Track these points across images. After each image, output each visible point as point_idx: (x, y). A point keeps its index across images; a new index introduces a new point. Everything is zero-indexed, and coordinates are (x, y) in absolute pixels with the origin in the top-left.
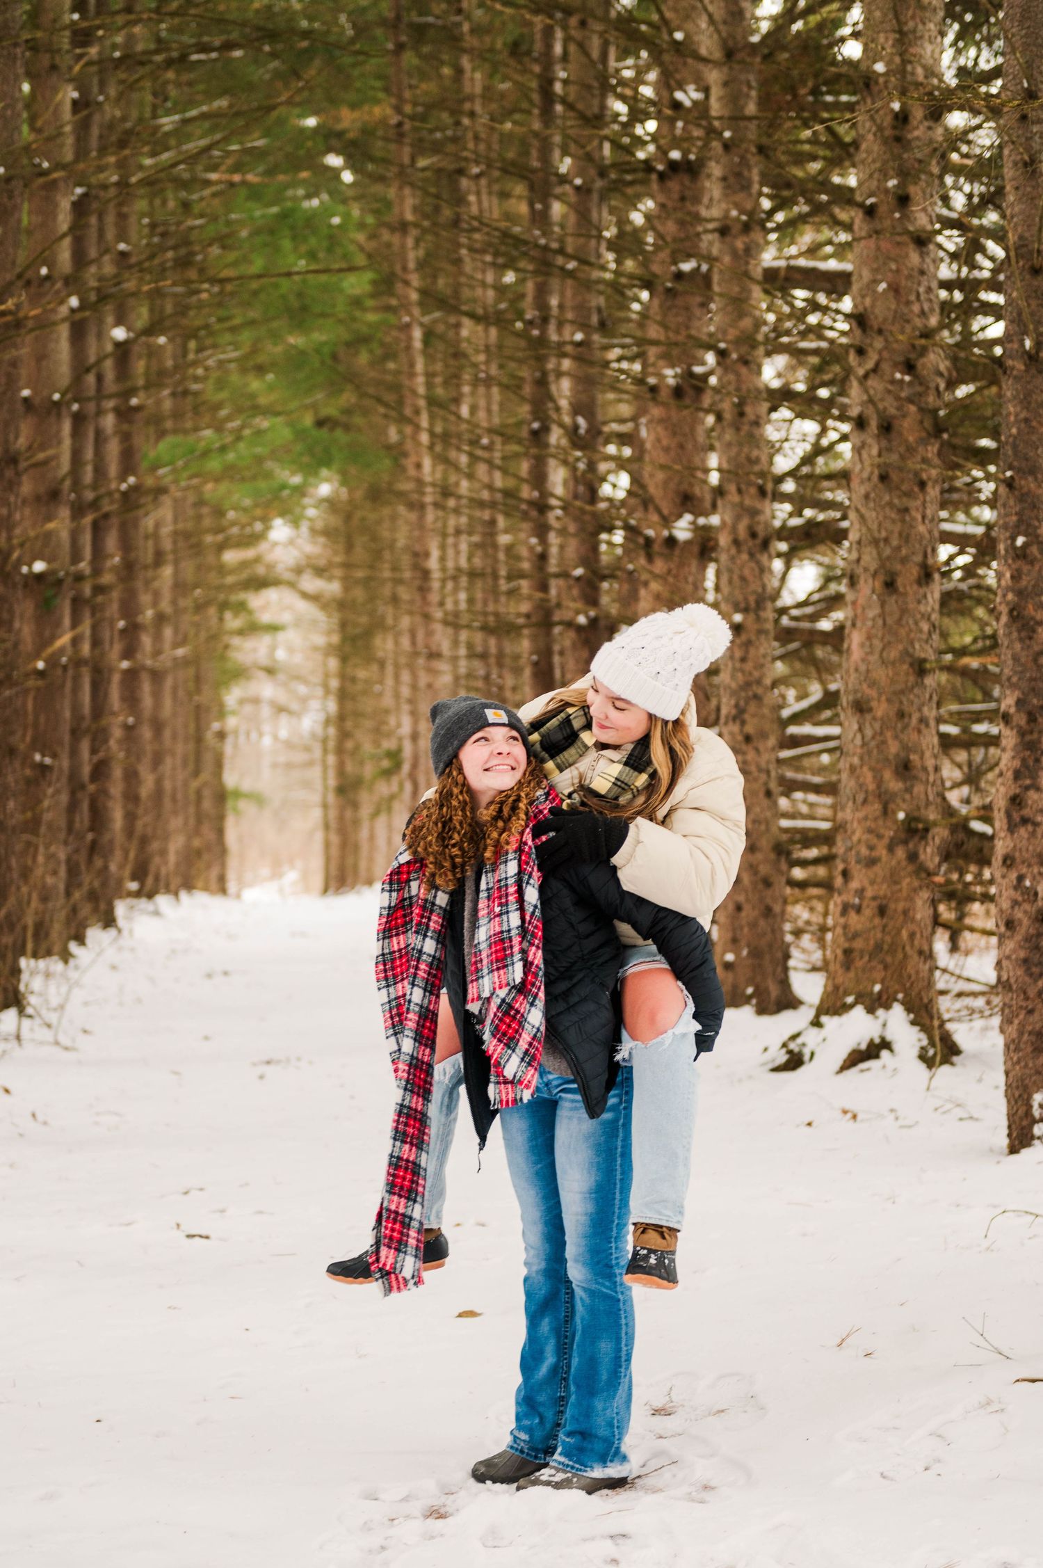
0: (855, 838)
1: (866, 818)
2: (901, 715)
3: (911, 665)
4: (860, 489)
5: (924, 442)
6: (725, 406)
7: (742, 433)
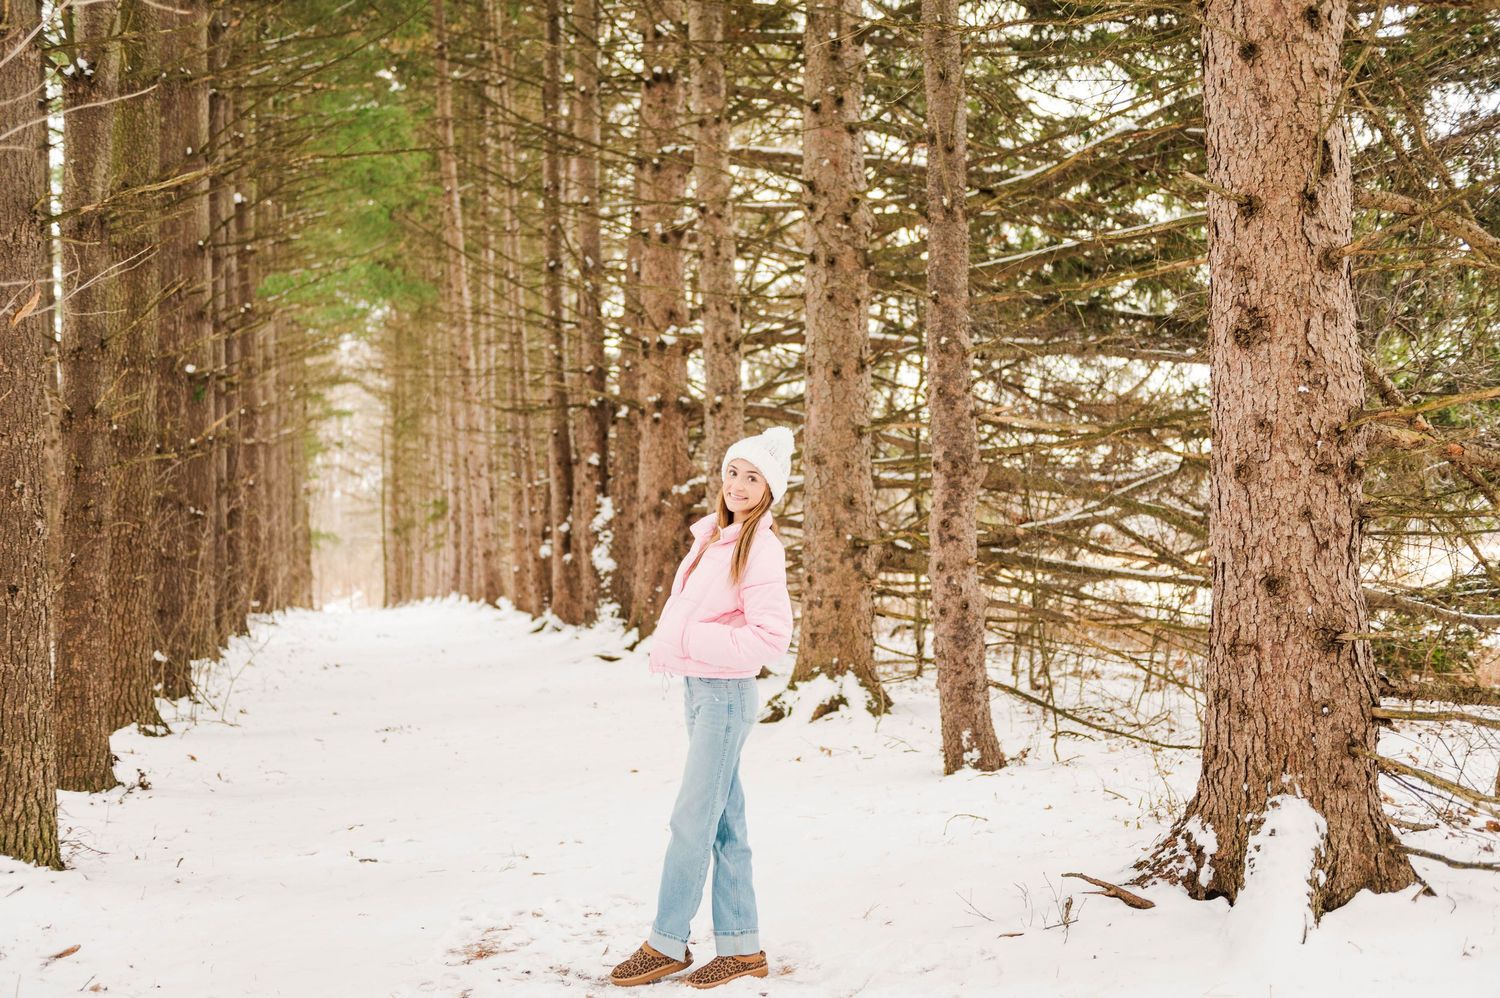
0: (816, 555)
1: (824, 540)
2: (847, 466)
3: (853, 430)
4: (813, 305)
5: (858, 272)
6: (705, 248)
7: (718, 267)
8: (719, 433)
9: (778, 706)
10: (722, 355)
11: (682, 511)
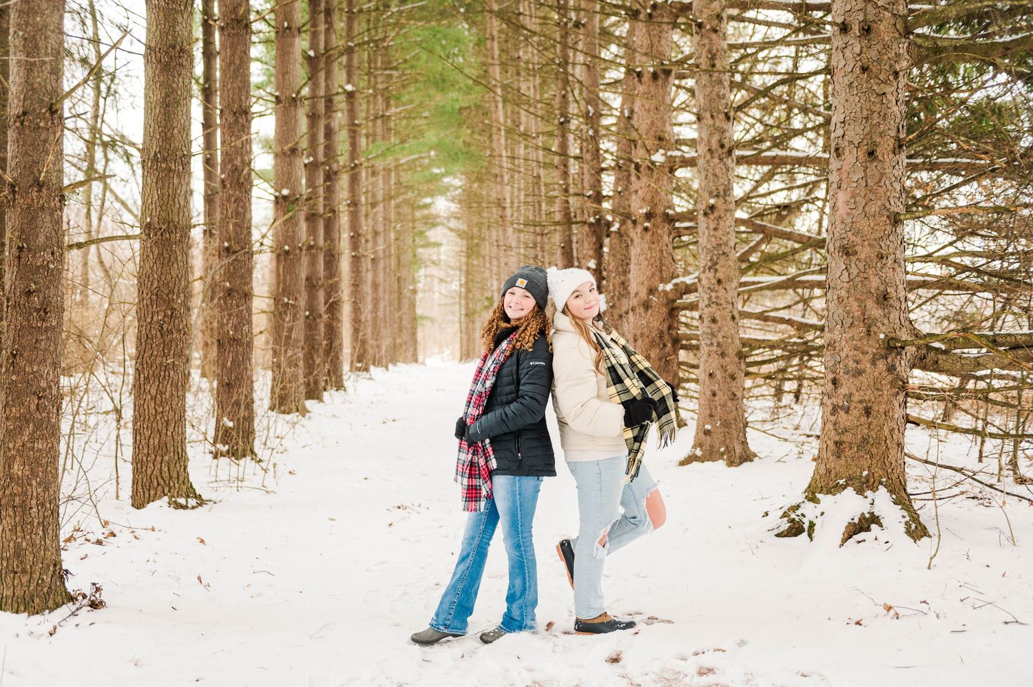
3: (888, 217)
4: (841, 80)
5: (897, 40)
6: (701, 60)
7: (714, 79)
8: (712, 233)
9: (797, 519)
10: (716, 160)
11: (667, 305)
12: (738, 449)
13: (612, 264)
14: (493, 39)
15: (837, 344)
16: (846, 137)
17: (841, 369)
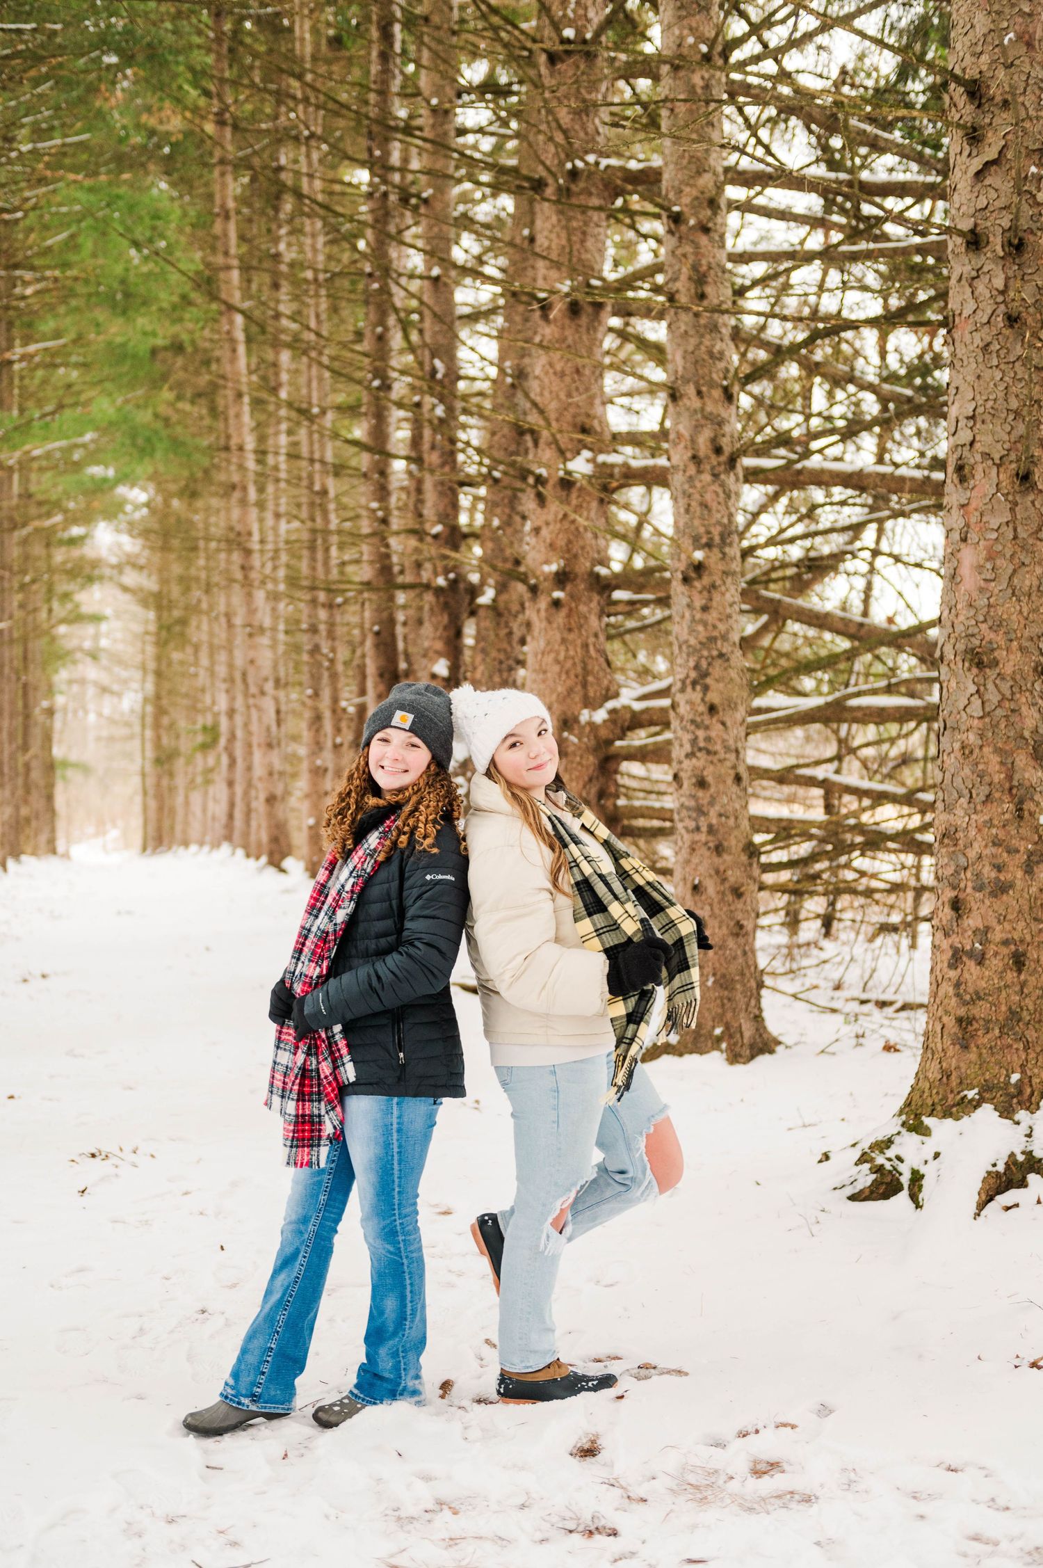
0: (972, 854)
4: (969, 338)
6: (678, 285)
7: (702, 321)
8: (698, 616)
9: (888, 1166)
10: (707, 477)
11: (595, 750)
12: (748, 1030)
13: (481, 668)
14: (227, 217)
15: (960, 834)
16: (977, 446)
17: (967, 880)
